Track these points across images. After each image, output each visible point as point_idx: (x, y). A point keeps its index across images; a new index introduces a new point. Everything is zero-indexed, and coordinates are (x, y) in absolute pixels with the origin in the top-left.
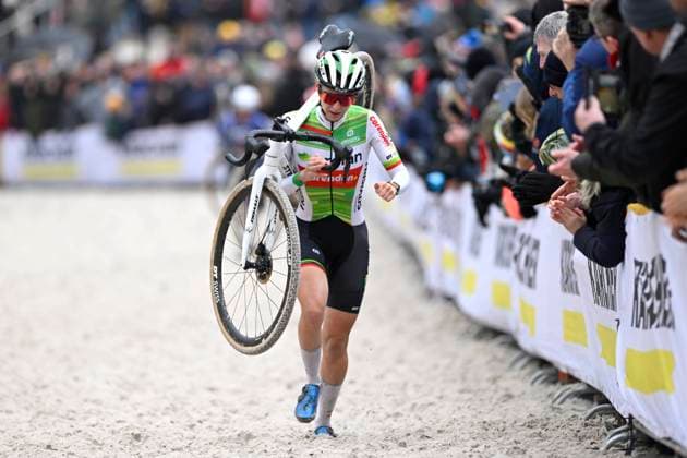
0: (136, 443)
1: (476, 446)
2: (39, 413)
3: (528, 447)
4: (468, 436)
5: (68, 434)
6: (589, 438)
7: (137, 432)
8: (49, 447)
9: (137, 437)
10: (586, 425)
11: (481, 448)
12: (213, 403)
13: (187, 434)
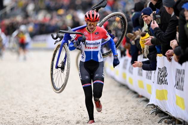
0: (36, 112)
1: (119, 113)
2: (12, 105)
3: (132, 113)
4: (117, 111)
5: (20, 110)
6: (147, 111)
7: (36, 109)
8: (15, 113)
9: (36, 111)
10: (146, 108)
11: (120, 114)
12: (55, 102)
13: (49, 110)
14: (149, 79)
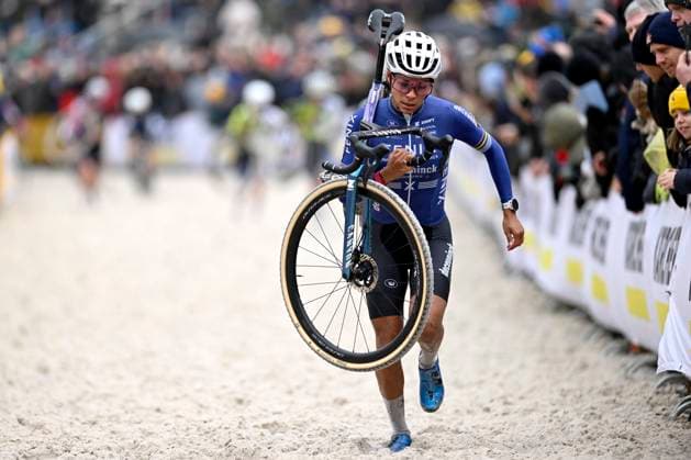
0: (239, 407)
1: (556, 411)
2: (148, 379)
3: (604, 412)
4: (547, 403)
5: (176, 399)
6: (660, 405)
7: (240, 396)
8: (158, 410)
9: (240, 401)
10: (658, 393)
11: (560, 414)
12: (311, 370)
13: (288, 398)
14: (662, 282)
